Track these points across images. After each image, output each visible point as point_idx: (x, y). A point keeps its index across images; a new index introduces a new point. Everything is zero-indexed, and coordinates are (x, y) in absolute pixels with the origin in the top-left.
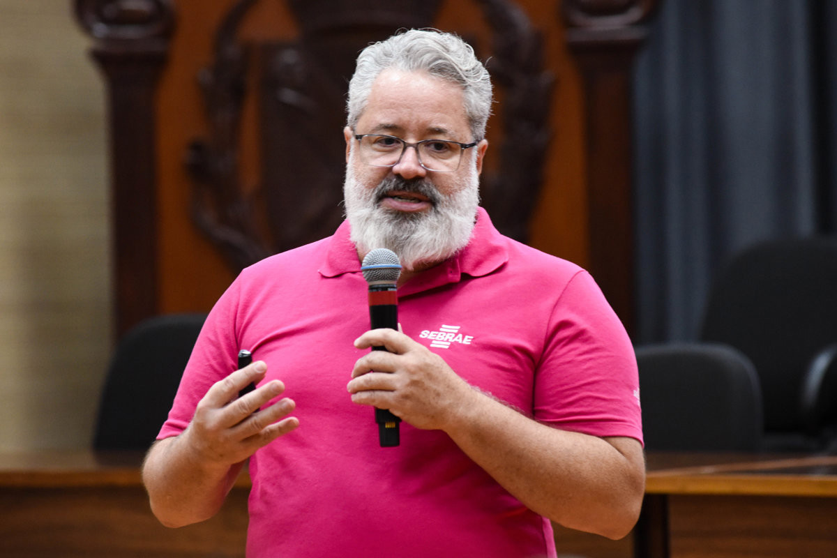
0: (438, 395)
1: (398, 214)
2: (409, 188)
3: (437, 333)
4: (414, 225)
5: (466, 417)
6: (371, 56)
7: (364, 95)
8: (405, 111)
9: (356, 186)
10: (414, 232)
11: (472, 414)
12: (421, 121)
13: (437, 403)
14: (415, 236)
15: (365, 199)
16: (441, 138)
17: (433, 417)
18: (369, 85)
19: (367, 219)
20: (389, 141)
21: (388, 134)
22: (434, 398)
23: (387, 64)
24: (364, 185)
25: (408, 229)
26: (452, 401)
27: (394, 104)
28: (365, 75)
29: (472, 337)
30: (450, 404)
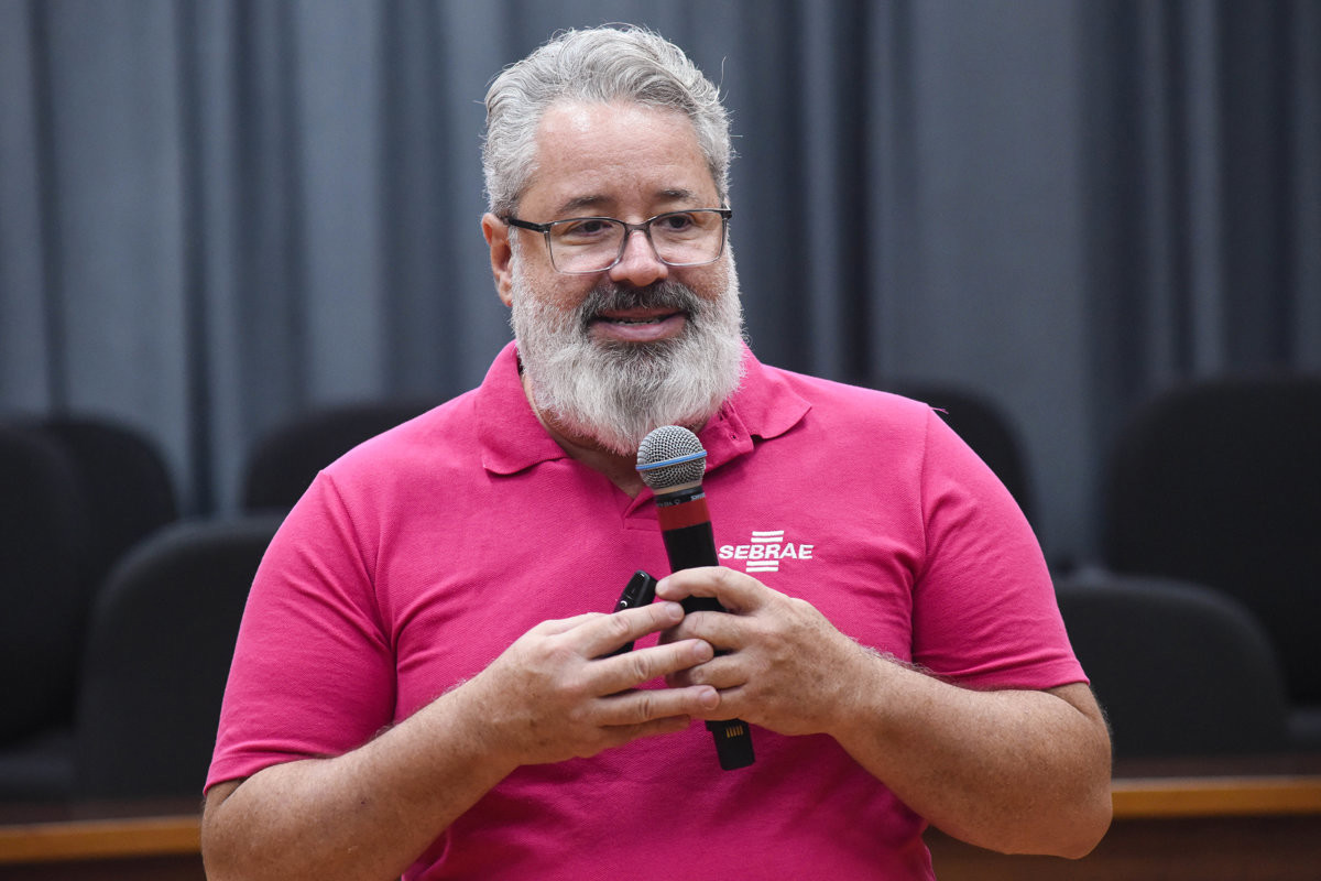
0: (820, 678)
1: (631, 347)
2: (645, 302)
3: (748, 547)
4: (663, 363)
5: (870, 708)
6: (515, 86)
7: (524, 155)
8: (612, 169)
9: (542, 310)
10: (665, 375)
11: (878, 700)
12: (644, 183)
13: (820, 693)
14: (669, 382)
15: (564, 328)
16: (679, 207)
17: (814, 718)
18: (530, 137)
19: (575, 364)
20: (592, 226)
21: (587, 214)
22: (813, 686)
23: (552, 95)
24: (559, 305)
25: (656, 372)
26: (843, 683)
27: (592, 160)
28: (517, 121)
29: (811, 547)
30: (841, 690)
